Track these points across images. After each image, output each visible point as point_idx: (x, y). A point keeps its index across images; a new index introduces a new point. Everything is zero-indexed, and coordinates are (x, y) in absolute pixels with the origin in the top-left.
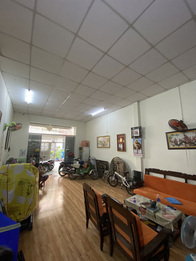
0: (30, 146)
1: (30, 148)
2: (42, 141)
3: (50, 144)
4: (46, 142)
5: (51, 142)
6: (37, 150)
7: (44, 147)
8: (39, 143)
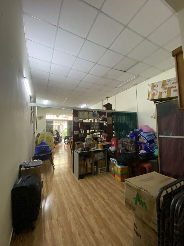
0: (47, 127)
1: (47, 128)
2: (54, 124)
3: (59, 126)
4: (56, 125)
5: (59, 124)
6: (51, 129)
7: (55, 128)
8: (52, 126)
